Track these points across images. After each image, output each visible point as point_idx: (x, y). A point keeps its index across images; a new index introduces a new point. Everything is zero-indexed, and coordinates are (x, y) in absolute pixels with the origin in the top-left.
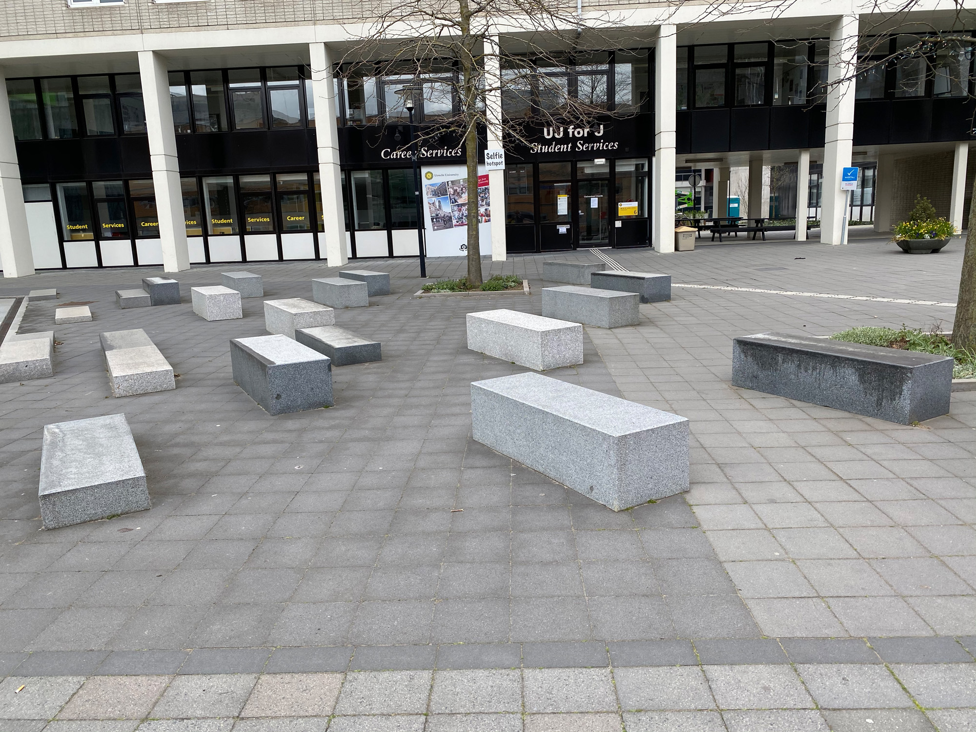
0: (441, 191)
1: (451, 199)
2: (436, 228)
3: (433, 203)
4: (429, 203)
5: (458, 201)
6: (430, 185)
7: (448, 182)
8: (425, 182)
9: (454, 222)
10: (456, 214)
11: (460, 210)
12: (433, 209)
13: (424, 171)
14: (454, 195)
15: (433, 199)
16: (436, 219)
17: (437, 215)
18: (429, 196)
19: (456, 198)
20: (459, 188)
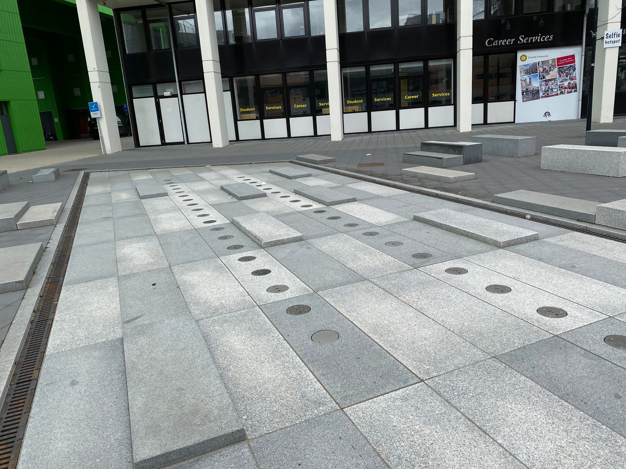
0: (532, 70)
1: (540, 76)
2: (525, 99)
3: (525, 80)
4: (521, 80)
5: (546, 77)
6: (524, 65)
7: (539, 62)
8: (519, 63)
9: (541, 94)
10: (543, 88)
11: (547, 85)
12: (524, 84)
13: (520, 54)
14: (543, 72)
15: (525, 77)
16: (526, 92)
17: (527, 89)
18: (522, 74)
19: (545, 75)
20: (548, 66)
